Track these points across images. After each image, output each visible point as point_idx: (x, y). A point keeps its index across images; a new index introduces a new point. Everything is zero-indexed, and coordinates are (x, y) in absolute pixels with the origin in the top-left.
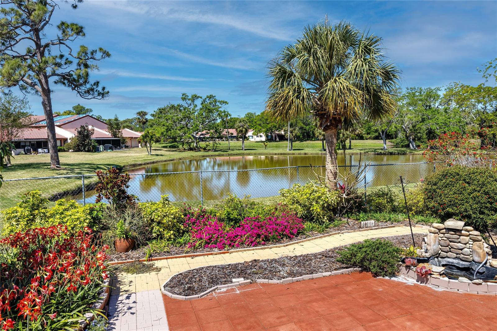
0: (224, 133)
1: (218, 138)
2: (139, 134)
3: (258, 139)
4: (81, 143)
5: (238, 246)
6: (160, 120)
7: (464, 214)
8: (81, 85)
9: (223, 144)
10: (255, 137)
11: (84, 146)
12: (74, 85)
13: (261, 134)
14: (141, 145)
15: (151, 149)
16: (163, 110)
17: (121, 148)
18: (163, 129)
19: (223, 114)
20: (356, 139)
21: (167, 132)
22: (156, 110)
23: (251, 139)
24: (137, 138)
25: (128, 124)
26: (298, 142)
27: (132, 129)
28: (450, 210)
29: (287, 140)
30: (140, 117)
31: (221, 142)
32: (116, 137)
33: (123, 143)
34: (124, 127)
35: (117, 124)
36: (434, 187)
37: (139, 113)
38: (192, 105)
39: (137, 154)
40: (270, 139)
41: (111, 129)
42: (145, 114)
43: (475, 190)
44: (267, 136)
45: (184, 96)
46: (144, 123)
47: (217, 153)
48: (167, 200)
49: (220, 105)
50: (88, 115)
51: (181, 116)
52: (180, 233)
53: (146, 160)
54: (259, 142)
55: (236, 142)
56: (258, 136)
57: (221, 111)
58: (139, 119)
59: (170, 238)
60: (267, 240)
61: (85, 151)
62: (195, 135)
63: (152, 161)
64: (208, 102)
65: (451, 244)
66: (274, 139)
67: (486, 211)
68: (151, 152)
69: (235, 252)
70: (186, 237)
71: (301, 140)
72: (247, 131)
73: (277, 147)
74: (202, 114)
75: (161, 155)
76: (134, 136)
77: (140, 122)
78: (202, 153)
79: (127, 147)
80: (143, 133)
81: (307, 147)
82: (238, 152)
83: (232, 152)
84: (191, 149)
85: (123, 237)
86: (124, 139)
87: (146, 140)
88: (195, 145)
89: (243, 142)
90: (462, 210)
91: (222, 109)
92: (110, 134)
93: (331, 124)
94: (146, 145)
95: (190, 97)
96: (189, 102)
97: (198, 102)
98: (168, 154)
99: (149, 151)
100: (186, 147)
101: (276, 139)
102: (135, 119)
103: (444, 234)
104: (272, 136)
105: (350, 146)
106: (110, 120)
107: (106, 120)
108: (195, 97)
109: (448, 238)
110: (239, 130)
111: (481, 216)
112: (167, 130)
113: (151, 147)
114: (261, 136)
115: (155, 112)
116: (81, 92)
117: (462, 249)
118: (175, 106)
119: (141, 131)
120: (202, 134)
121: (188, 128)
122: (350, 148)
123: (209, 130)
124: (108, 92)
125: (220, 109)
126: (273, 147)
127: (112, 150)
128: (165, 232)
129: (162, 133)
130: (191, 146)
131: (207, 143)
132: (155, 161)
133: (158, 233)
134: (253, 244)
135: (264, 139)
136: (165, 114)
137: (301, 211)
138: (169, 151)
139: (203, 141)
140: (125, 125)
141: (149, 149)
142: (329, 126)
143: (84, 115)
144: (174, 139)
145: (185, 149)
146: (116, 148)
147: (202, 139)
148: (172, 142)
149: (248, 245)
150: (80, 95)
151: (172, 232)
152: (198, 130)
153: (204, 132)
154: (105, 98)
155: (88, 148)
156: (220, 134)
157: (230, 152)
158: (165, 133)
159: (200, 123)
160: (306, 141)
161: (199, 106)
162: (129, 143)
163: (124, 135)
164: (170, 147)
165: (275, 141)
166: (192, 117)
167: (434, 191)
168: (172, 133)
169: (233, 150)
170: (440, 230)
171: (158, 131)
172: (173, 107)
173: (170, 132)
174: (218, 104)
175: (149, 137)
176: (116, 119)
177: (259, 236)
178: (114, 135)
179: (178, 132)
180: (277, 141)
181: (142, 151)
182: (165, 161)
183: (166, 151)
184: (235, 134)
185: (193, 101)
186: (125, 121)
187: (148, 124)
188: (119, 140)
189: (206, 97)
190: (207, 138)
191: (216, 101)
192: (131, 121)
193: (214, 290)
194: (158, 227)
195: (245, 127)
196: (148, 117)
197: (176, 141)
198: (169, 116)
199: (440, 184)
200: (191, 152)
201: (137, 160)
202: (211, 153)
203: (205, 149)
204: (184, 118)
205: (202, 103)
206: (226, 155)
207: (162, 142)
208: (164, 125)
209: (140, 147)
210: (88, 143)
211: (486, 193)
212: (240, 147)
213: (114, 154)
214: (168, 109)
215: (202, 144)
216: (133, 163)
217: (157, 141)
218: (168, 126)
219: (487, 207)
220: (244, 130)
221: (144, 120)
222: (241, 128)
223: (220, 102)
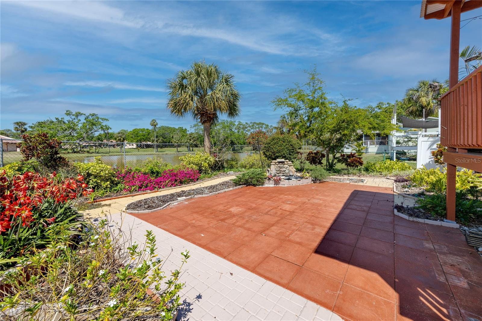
2: (17, 141)
19: (105, 127)
24: (14, 143)
26: (161, 148)
27: (8, 137)
29: (154, 147)
30: (18, 126)
37: (17, 123)
38: (76, 119)
42: (25, 124)
44: (137, 145)
45: (68, 112)
46: (23, 132)
47: (99, 154)
49: (102, 121)
51: (65, 126)
57: (102, 125)
58: (16, 128)
62: (79, 142)
64: (91, 118)
66: (142, 147)
73: (146, 151)
74: (86, 127)
77: (18, 131)
78: (86, 154)
81: (167, 151)
82: (116, 154)
83: (112, 154)
88: (79, 150)
91: (104, 124)
95: (74, 113)
96: (73, 117)
97: (82, 119)
101: (144, 147)
104: (141, 145)
108: (78, 115)
110: (117, 139)
118: (59, 119)
122: (193, 151)
125: (102, 124)
126: (143, 151)
130: (75, 150)
145: (68, 153)
152: (81, 138)
157: (110, 154)
159: (84, 133)
160: (164, 148)
161: (83, 121)
166: (76, 128)
174: (100, 120)
185: (77, 116)
189: (89, 115)
191: (98, 118)
195: (123, 137)
200: (76, 154)
202: (93, 154)
205: (86, 119)
209: (18, 151)
212: (119, 150)
215: (86, 149)
220: (122, 139)
221: (23, 129)
222: (120, 138)
223: (102, 119)
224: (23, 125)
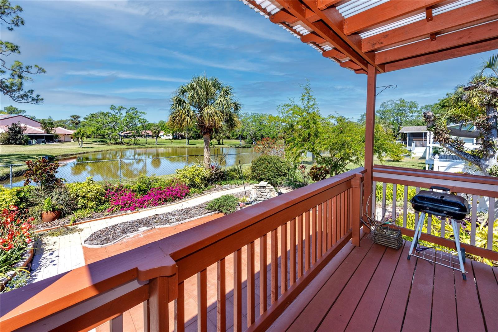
0: (143, 133)
1: (138, 136)
2: (72, 132)
3: (168, 138)
4: (13, 138)
5: (145, 207)
6: (91, 122)
7: (268, 178)
8: (14, 91)
9: (142, 140)
10: (165, 136)
11: (16, 140)
12: (6, 90)
13: (169, 135)
14: (73, 140)
15: (82, 144)
16: (94, 115)
17: (54, 142)
18: (94, 129)
19: (142, 121)
20: (226, 139)
21: (97, 131)
22: (88, 115)
23: (162, 137)
24: (70, 135)
25: (62, 124)
26: (193, 140)
27: (65, 128)
28: (262, 177)
29: (186, 138)
30: (73, 119)
31: (141, 139)
32: (50, 133)
33: (56, 138)
34: (58, 126)
35: (51, 124)
36: (255, 166)
37: (73, 116)
38: (119, 113)
39: (69, 147)
40: (175, 138)
41: (45, 127)
42: (78, 117)
43: (272, 167)
44: (173, 136)
45: (112, 107)
46: (77, 124)
47: (137, 146)
48: (91, 180)
49: (140, 115)
50: (21, 115)
51: (109, 120)
52: (101, 203)
53: (77, 151)
54: (168, 139)
55: (152, 139)
56: (167, 136)
57: (141, 119)
58: (72, 120)
59: (93, 207)
60: (165, 201)
61: (16, 144)
62: (120, 134)
63: (83, 152)
64: (131, 112)
65: (262, 193)
66: (178, 138)
67: (276, 177)
68: (82, 145)
69: (143, 211)
70: (107, 205)
71: (195, 139)
72: (159, 132)
73: (180, 143)
74: (127, 120)
75: (92, 148)
76: (66, 133)
77: (73, 123)
78: (126, 146)
79: (59, 141)
80: (76, 131)
81: (199, 143)
82: (153, 146)
83: (148, 146)
84: (117, 144)
85: (50, 210)
86: (57, 136)
87: (77, 137)
88: (120, 140)
89: (156, 139)
90: (267, 176)
91: (142, 118)
92: (43, 131)
93: (207, 131)
94: (78, 140)
95: (117, 108)
96: (116, 111)
97: (124, 112)
98: (97, 147)
99: (81, 144)
100: (113, 142)
101: (179, 137)
102: (69, 120)
103: (259, 189)
104: (176, 136)
105: (223, 143)
106: (43, 120)
107: (40, 120)
108: (120, 109)
109: (260, 191)
110: (153, 131)
111: (275, 179)
112: (97, 130)
113: (82, 141)
114: (169, 136)
115: (87, 116)
116: (14, 97)
117: (266, 196)
118: (105, 113)
119: (74, 130)
120: (126, 134)
121: (115, 129)
122: (223, 144)
123: (131, 131)
124: (43, 99)
125: (140, 117)
126: (177, 143)
127: (45, 143)
128: (89, 203)
129: (93, 132)
130: (117, 142)
131: (130, 139)
132: (85, 152)
133: (83, 204)
134: (156, 204)
135: (171, 137)
136: (96, 118)
137: (188, 182)
138: (99, 144)
139: (127, 138)
140: (59, 124)
141: (80, 143)
142: (206, 132)
143: (17, 115)
144: (103, 136)
145: (112, 144)
146: (49, 142)
147: (125, 137)
148: (102, 138)
149: (152, 206)
150: (13, 99)
151: (94, 203)
152: (123, 130)
153: (128, 132)
154: (39, 103)
155: (20, 142)
156: (139, 133)
157: (147, 146)
158: (95, 132)
159: (125, 126)
160: (198, 139)
161: (124, 114)
162: (62, 138)
163: (57, 132)
164: (99, 141)
165: (179, 139)
166: (118, 121)
167: (255, 167)
168: (101, 132)
169: (149, 144)
170: (257, 187)
171: (89, 130)
172: (103, 113)
173: (99, 131)
174: (138, 114)
175: (81, 134)
176: (50, 120)
177: (160, 199)
178: (47, 132)
179: (107, 131)
180: (180, 139)
181: (74, 144)
182: (95, 152)
183: (96, 144)
184: (151, 134)
185: (120, 110)
186: (59, 122)
187: (81, 124)
188: (53, 136)
189: (129, 109)
190: (130, 136)
191: (137, 112)
192: (64, 122)
193: (125, 237)
194: (82, 200)
195: (158, 130)
196: (81, 119)
197: (105, 138)
198: (99, 120)
199: (258, 164)
200: (117, 145)
201: (68, 151)
202: (132, 146)
203: (128, 143)
204: (112, 121)
205: (127, 113)
206: (144, 148)
207: (92, 137)
208: (94, 126)
209: (72, 141)
210: (20, 137)
211: (276, 168)
212: (154, 142)
213: (47, 146)
214: (99, 115)
215: (126, 140)
216: (65, 153)
217: (88, 137)
218: (98, 127)
219: (277, 175)
220: (157, 131)
221: (77, 122)
222: (155, 130)
223: (140, 113)
224: (77, 118)
